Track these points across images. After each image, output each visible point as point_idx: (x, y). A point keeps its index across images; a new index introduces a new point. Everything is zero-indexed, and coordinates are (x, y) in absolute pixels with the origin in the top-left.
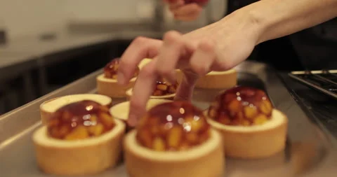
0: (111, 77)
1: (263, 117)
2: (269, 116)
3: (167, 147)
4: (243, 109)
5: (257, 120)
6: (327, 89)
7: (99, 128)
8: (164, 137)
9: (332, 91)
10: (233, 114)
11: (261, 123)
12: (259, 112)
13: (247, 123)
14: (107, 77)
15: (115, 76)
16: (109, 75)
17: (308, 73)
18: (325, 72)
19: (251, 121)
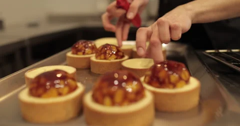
0: (76, 54)
1: (183, 82)
2: (187, 82)
4: (169, 77)
5: (179, 85)
6: (230, 63)
7: (66, 90)
8: (112, 96)
10: (161, 80)
11: (182, 87)
12: (180, 78)
13: (171, 86)
14: (73, 53)
15: (79, 53)
16: (75, 52)
17: (217, 51)
18: (229, 51)
19: (174, 86)
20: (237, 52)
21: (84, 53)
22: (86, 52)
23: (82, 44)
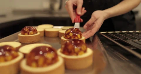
0: (24, 34)
1: (82, 52)
2: (85, 51)
3: (38, 66)
4: (74, 48)
6: (113, 39)
7: (10, 57)
9: (115, 41)
12: (81, 50)
14: (22, 34)
15: (25, 34)
16: (23, 33)
17: (107, 33)
18: (114, 32)
19: (77, 54)
20: (118, 33)
21: (28, 34)
22: (30, 33)
23: (27, 28)
